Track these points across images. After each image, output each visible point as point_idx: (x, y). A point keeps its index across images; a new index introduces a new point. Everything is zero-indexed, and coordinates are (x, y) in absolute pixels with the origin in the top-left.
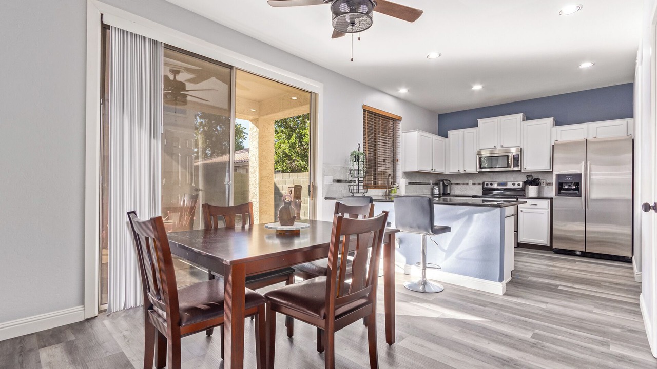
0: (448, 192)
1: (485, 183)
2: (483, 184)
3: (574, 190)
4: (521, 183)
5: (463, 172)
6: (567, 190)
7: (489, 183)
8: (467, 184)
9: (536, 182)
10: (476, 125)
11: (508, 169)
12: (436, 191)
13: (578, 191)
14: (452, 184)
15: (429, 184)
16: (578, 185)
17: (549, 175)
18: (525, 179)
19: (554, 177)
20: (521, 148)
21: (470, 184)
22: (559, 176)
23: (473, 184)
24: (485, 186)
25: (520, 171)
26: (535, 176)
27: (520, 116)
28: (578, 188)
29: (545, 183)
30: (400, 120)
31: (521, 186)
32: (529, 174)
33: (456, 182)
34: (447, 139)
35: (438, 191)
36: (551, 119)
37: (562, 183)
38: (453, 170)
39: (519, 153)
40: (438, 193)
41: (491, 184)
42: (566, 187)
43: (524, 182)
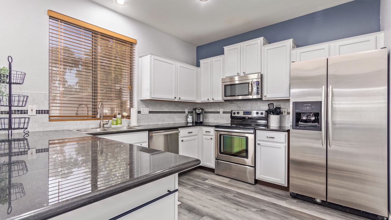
0: (201, 121)
1: (233, 112)
2: (231, 113)
3: (314, 121)
4: (264, 112)
5: (212, 101)
6: (305, 121)
7: (236, 112)
8: (219, 112)
9: (277, 111)
10: (222, 53)
11: (250, 97)
12: (190, 119)
13: (318, 123)
14: (206, 112)
15: (184, 112)
16: (317, 115)
17: (287, 104)
18: (267, 108)
19: (291, 105)
20: (262, 75)
21: (221, 113)
22: (296, 104)
23: (224, 112)
24: (233, 115)
25: (261, 99)
26: (276, 105)
27: (261, 40)
28: (318, 119)
29: (286, 113)
30: (136, 44)
31: (263, 116)
32: (270, 102)
33: (210, 110)
34: (199, 69)
35: (191, 119)
36: (291, 41)
37: (300, 113)
38: (204, 99)
39: (259, 80)
40: (191, 122)
41: (238, 113)
42: (304, 118)
43: (266, 111)
